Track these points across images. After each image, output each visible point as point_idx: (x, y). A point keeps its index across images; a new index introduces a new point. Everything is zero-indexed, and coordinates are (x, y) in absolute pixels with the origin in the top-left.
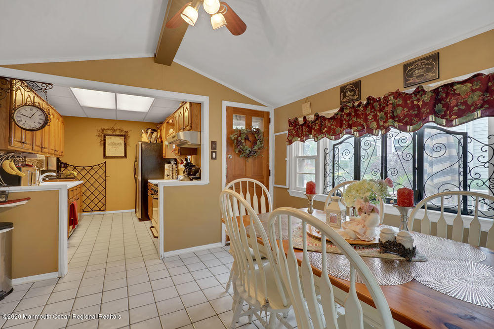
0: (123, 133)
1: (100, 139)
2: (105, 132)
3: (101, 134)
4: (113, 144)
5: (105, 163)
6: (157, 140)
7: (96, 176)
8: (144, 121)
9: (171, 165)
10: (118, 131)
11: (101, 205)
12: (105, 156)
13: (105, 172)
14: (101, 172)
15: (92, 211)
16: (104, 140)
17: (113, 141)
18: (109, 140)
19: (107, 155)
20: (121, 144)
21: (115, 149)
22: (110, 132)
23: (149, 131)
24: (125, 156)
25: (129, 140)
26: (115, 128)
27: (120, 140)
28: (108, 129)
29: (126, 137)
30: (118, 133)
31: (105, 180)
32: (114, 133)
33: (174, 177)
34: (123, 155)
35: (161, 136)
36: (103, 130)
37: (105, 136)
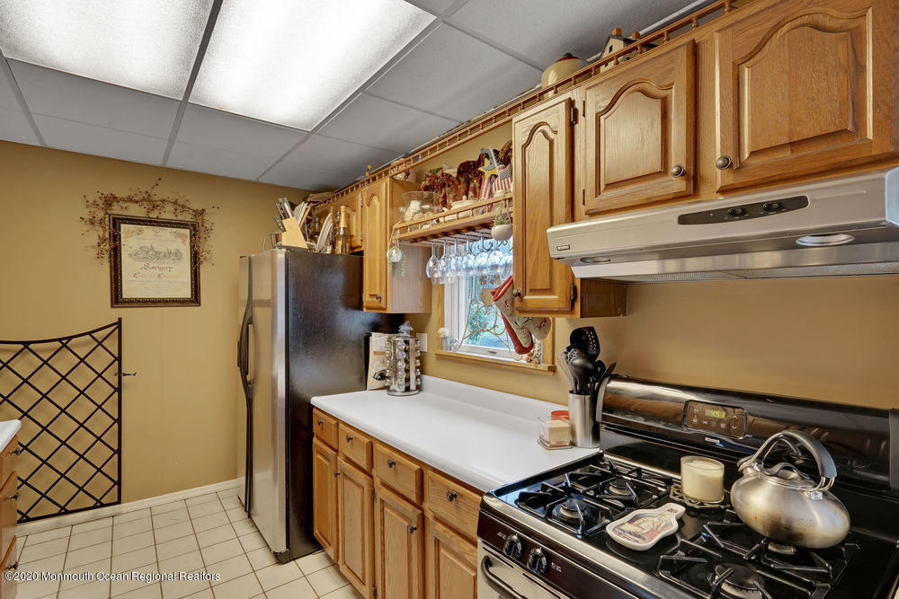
0: (188, 217)
1: (95, 235)
2: (116, 210)
3: (100, 214)
4: (150, 254)
5: (119, 324)
6: (334, 245)
7: (83, 377)
8: (261, 180)
9: (399, 340)
10: (169, 208)
11: (101, 485)
12: (117, 299)
13: (119, 359)
14: (101, 360)
15: (64, 511)
16: (116, 237)
17: (147, 244)
18: (132, 239)
19: (127, 293)
20: (178, 254)
21: (157, 272)
22: (136, 211)
23: (303, 209)
24: (195, 299)
25: (210, 241)
26: (158, 194)
27: (176, 241)
28: (130, 200)
29: (196, 230)
30: (167, 214)
31: (119, 390)
32: (154, 215)
33: (413, 387)
34: (186, 293)
35: (347, 229)
36: (109, 201)
37: (116, 222)
